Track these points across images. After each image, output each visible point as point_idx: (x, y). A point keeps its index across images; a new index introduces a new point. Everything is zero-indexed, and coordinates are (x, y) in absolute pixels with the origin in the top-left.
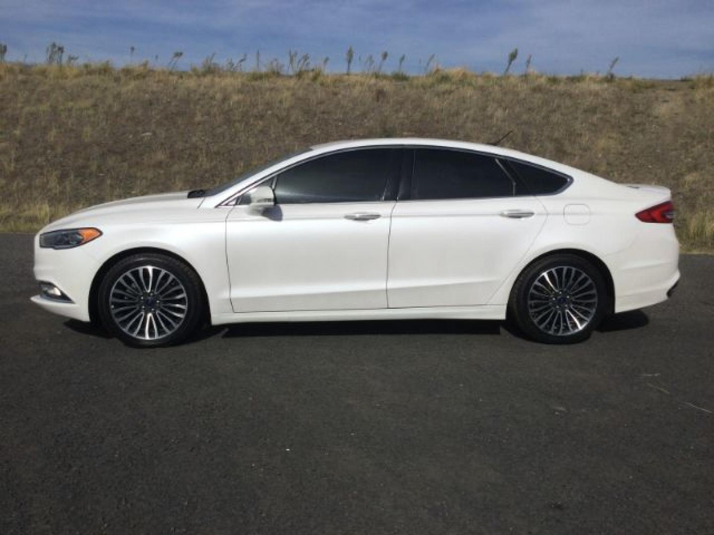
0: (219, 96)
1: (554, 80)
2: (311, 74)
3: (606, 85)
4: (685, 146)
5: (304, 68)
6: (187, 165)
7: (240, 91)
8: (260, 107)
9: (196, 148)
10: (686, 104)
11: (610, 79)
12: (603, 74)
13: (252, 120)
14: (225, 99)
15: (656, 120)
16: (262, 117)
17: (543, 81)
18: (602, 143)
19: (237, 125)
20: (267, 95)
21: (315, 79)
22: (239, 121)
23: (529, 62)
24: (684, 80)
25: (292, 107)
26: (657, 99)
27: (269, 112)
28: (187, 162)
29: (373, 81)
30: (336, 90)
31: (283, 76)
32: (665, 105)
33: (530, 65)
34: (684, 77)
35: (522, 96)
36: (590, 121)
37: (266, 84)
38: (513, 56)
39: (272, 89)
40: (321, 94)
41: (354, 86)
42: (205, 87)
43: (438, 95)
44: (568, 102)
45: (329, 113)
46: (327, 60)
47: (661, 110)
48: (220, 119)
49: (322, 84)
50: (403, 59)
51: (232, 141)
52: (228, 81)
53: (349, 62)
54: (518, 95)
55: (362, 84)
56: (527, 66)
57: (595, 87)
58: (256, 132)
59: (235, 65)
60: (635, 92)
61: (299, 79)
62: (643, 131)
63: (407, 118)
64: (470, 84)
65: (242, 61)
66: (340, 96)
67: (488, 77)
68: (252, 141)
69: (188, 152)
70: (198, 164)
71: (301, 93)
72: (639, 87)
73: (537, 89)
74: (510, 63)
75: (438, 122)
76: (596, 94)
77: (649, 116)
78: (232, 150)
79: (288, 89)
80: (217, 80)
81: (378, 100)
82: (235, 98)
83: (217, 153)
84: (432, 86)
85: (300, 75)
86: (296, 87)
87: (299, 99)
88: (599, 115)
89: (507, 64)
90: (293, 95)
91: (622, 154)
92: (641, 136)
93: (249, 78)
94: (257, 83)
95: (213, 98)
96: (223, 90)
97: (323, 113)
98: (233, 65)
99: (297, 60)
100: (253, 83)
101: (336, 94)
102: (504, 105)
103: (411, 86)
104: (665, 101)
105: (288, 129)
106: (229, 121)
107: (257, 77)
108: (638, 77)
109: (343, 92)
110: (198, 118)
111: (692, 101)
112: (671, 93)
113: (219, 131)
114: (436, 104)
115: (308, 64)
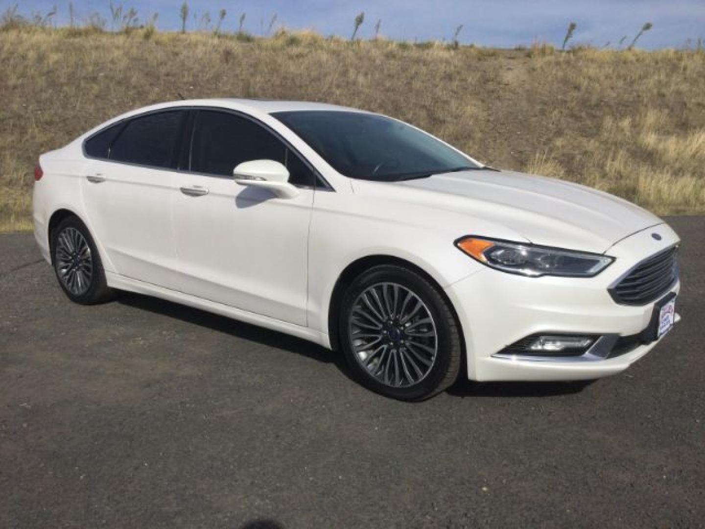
0: (32, 54)
1: (403, 46)
2: (142, 32)
3: (452, 53)
4: (543, 112)
5: (131, 24)
6: (13, 138)
7: (58, 50)
8: (90, 68)
9: (20, 117)
10: (529, 72)
11: (455, 46)
12: (449, 41)
13: (83, 84)
14: (41, 58)
15: (507, 87)
16: (94, 79)
17: (393, 47)
18: (470, 110)
19: (65, 88)
20: (94, 55)
21: (147, 36)
22: (67, 84)
23: (378, 26)
24: (519, 49)
25: (128, 69)
26: (501, 67)
27: (101, 74)
28: (12, 134)
29: (216, 41)
30: (176, 50)
31: (106, 33)
32: (510, 72)
33: (380, 29)
34: (518, 47)
35: (378, 62)
36: (450, 88)
37: (90, 42)
38: (360, 20)
39: (97, 48)
40: (160, 55)
41: (196, 45)
42: (12, 44)
43: (291, 58)
44: (424, 69)
45: (174, 75)
46: (156, 16)
47: (508, 77)
48: (41, 82)
49: (157, 43)
50: (243, 18)
51: (64, 107)
52: (39, 37)
53: (184, 19)
54: (374, 61)
55: (204, 45)
56: (377, 31)
57: (445, 55)
58: (92, 97)
59: (43, 18)
60: (480, 59)
61: (128, 38)
62: (499, 98)
63: (266, 82)
64: (322, 48)
65: (50, 14)
66: (181, 57)
67: (338, 41)
68: (91, 108)
69: (11, 122)
70: (28, 137)
71: (134, 51)
72: (484, 55)
73: (390, 55)
74: (357, 28)
75: (301, 87)
76: (447, 62)
77: (499, 83)
78: (68, 118)
79: (118, 48)
80: (25, 36)
81: (227, 61)
82: (54, 57)
83: (50, 123)
84: (282, 48)
85: (127, 32)
86: (127, 44)
87: (135, 59)
88: (457, 83)
89: (354, 28)
90: (126, 54)
91: (489, 121)
92: (499, 104)
93: (66, 35)
94: (77, 40)
95: (24, 57)
96: (36, 47)
97: (167, 75)
98: (41, 19)
99: (123, 15)
100: (71, 40)
101: (176, 54)
102: (363, 70)
103: (260, 47)
104: (509, 69)
105: (131, 93)
106: (53, 84)
107: (74, 33)
108: (479, 45)
109: (185, 53)
110: (12, 81)
111: (534, 70)
112: (511, 61)
113: (45, 96)
114: (293, 68)
115: (136, 20)
